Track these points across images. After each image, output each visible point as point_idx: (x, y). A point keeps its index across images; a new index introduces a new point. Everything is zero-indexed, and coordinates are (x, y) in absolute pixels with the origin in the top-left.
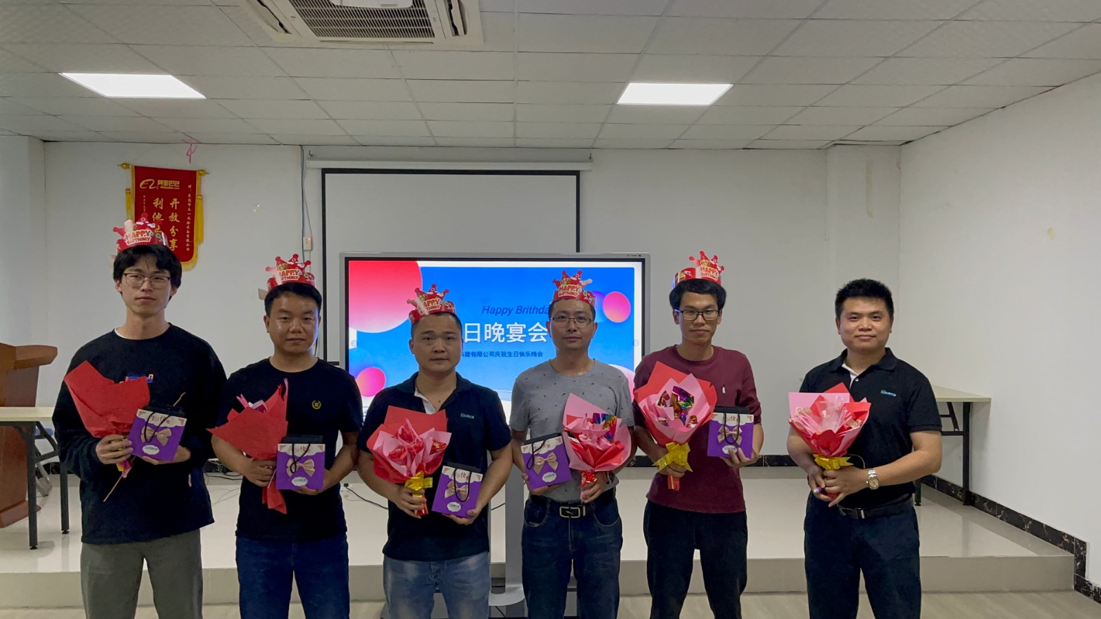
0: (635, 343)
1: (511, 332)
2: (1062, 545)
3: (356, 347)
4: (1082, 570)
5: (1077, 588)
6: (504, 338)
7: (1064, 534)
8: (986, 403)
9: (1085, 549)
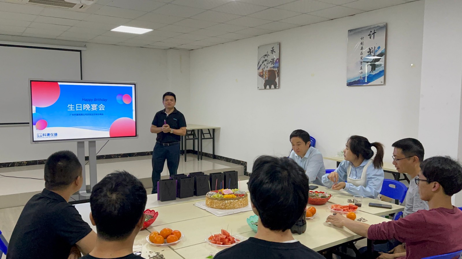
0: (133, 110)
1: (92, 107)
2: (240, 164)
3: (35, 112)
4: (246, 169)
5: (245, 174)
6: (90, 109)
7: (241, 161)
8: (219, 129)
9: (246, 164)
